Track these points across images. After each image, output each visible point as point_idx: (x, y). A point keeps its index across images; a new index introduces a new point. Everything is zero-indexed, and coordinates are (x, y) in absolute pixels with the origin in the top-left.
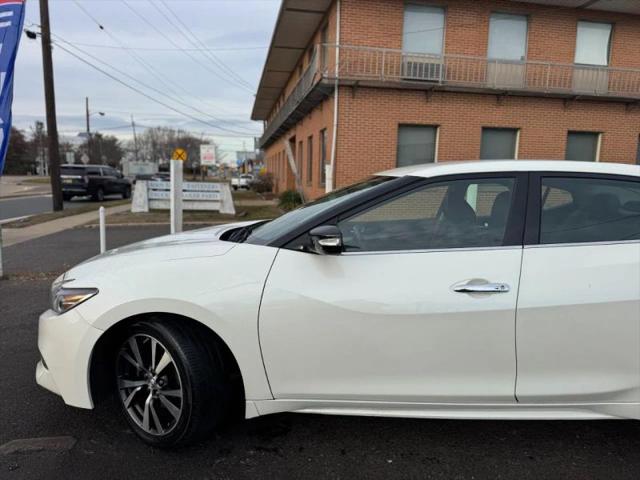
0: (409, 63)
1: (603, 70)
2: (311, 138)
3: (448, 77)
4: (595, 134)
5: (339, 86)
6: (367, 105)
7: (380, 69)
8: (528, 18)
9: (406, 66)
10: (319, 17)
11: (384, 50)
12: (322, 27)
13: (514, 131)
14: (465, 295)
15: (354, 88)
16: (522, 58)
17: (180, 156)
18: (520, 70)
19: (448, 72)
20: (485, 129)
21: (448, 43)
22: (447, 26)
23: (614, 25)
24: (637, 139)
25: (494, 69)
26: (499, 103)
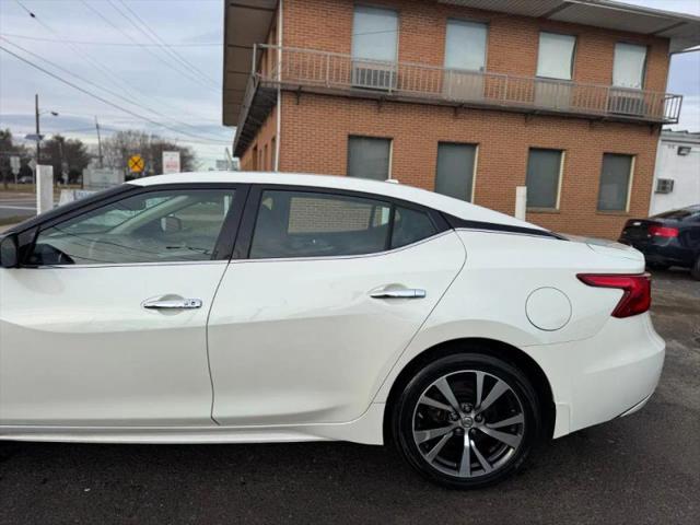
0: (358, 70)
1: (563, 84)
2: (266, 146)
3: (399, 86)
4: (560, 152)
5: (282, 91)
6: (313, 113)
7: (324, 74)
8: (487, 24)
9: (355, 71)
10: (270, 15)
11: (329, 54)
12: (273, 27)
13: (473, 146)
14: (155, 311)
15: (298, 94)
16: (482, 69)
17: (136, 164)
18: (479, 82)
19: (399, 79)
20: (441, 144)
21: (403, 49)
22: (401, 29)
23: (577, 36)
24: (601, 157)
25: (449, 79)
26: (456, 116)
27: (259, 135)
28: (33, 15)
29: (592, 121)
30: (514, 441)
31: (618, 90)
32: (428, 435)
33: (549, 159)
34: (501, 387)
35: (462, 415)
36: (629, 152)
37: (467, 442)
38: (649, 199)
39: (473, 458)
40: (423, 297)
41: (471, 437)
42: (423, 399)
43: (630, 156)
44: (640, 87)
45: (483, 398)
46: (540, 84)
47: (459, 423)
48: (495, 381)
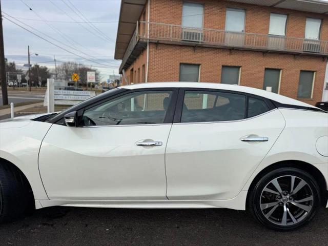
0: (185, 32)
1: (282, 38)
2: (139, 69)
3: (204, 40)
4: (279, 70)
5: (149, 43)
6: (164, 53)
7: (170, 35)
8: (245, 10)
9: (183, 33)
10: (141, 8)
11: (172, 25)
12: (143, 13)
13: (239, 67)
14: (141, 147)
15: (157, 44)
16: (243, 31)
17: (76, 77)
18: (241, 37)
19: (204, 37)
20: (223, 66)
21: (206, 22)
22: (205, 13)
23: (288, 15)
24: (299, 73)
25: (228, 36)
26: (231, 53)
27: (135, 64)
28: (31, 9)
29: (295, 55)
30: (308, 209)
31: (307, 40)
32: (267, 206)
33: (274, 73)
34: (303, 183)
35: (283, 196)
36: (312, 70)
37: (285, 209)
38: (322, 93)
39: (288, 216)
40: (267, 140)
41: (287, 207)
42: (265, 189)
43: (313, 72)
44: (318, 39)
45: (294, 188)
46: (271, 38)
47: (281, 200)
48: (300, 180)
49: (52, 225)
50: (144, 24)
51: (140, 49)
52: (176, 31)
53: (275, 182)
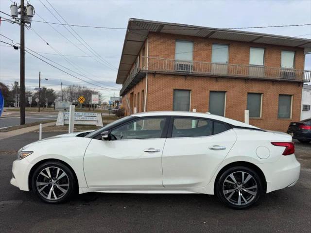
0: (178, 64)
2: (139, 93)
3: (194, 70)
4: (260, 94)
5: (148, 73)
6: (160, 82)
7: (165, 67)
8: (229, 45)
9: (176, 65)
10: (142, 43)
12: (143, 48)
13: (224, 92)
14: (147, 153)
15: (154, 74)
16: (227, 62)
17: (82, 100)
18: (226, 67)
19: (194, 68)
20: (211, 92)
21: (195, 56)
22: (194, 49)
23: (265, 48)
24: (278, 96)
25: (214, 67)
26: (217, 81)
27: (135, 88)
28: (48, 44)
29: (274, 82)
30: (254, 194)
31: (284, 69)
32: (228, 192)
33: (256, 97)
34: (250, 177)
35: (238, 185)
36: (290, 94)
37: (240, 194)
38: (300, 113)
39: (242, 199)
40: (225, 149)
41: (241, 192)
42: (226, 180)
43: (291, 96)
44: (293, 68)
45: (244, 180)
46: (251, 68)
47: (237, 188)
48: (248, 175)
49: (89, 205)
50: (144, 59)
51: (140, 77)
52: (170, 64)
53: (232, 176)
